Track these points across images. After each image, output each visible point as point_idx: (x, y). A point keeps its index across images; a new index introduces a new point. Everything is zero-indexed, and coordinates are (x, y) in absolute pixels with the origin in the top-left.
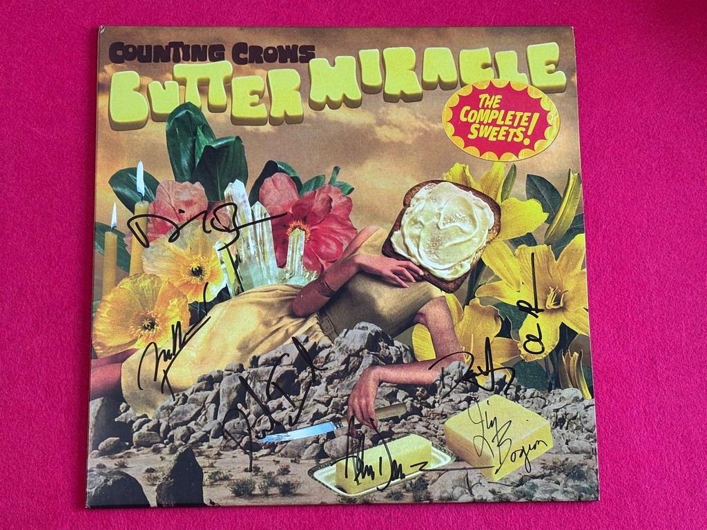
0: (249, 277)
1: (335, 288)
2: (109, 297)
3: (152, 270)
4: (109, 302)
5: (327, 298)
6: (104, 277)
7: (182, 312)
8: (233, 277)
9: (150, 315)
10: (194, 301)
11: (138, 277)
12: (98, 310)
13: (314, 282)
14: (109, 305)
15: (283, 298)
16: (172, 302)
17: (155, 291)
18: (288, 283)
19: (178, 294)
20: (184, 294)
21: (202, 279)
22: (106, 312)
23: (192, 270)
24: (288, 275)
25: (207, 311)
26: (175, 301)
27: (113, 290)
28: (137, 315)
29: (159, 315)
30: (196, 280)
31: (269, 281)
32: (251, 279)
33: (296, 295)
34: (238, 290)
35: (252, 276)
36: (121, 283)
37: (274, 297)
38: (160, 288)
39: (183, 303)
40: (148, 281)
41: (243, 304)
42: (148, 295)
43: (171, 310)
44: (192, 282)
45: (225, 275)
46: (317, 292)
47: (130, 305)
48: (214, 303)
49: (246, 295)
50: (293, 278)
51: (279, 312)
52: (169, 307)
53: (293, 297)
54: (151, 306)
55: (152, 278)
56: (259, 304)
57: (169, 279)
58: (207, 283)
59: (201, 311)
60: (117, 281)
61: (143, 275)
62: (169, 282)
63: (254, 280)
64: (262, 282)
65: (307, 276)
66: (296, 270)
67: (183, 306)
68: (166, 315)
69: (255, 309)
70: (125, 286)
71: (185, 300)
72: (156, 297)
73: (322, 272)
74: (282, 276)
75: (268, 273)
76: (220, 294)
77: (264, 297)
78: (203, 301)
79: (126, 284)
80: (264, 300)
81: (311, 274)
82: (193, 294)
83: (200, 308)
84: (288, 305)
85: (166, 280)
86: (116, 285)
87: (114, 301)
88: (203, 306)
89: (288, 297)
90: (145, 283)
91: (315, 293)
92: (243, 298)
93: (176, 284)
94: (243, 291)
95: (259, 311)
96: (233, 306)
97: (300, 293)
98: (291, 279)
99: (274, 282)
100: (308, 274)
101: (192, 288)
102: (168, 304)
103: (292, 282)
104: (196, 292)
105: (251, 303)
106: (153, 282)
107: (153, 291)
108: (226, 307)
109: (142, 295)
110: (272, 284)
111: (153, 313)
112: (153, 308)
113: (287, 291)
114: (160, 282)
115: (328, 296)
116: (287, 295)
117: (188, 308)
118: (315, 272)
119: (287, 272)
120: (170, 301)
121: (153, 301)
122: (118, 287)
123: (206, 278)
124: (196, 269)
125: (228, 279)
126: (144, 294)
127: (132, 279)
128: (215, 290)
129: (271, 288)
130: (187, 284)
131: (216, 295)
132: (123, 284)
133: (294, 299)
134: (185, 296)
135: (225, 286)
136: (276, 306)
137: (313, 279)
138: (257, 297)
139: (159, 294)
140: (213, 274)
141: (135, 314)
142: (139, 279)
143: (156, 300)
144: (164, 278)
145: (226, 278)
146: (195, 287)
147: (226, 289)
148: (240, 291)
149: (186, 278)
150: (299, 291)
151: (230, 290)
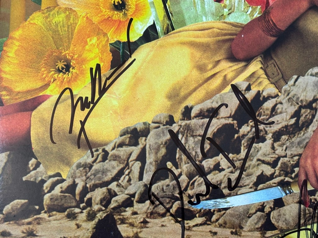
0: (180, 13)
1: (282, 26)
2: (17, 34)
3: (67, 3)
4: (18, 40)
5: (273, 39)
6: (12, 9)
7: (102, 52)
8: (162, 13)
9: (65, 56)
10: (116, 40)
11: (51, 11)
12: (5, 48)
13: (258, 19)
14: (17, 43)
15: (220, 38)
16: (90, 40)
17: (71, 28)
18: (227, 20)
19: (99, 32)
20: (105, 31)
21: (125, 14)
22: (13, 51)
23: (114, 4)
24: (226, 11)
25: (132, 52)
26: (94, 40)
27: (22, 25)
28: (49, 56)
29: (76, 56)
30: (118, 15)
31: (204, 18)
32: (183, 16)
33: (236, 35)
34: (168, 28)
35: (184, 11)
36: (31, 17)
37: (210, 37)
38: (76, 24)
39: (104, 43)
40: (63, 15)
41: (173, 44)
42: (63, 32)
43: (90, 51)
44: (114, 18)
45: (153, 10)
46: (261, 31)
47: (41, 44)
48: (139, 43)
49: (177, 34)
50: (232, 14)
51: (215, 54)
52: (87, 47)
53: (232, 37)
54: (65, 45)
55: (68, 13)
56: (193, 44)
57: (87, 14)
58: (131, 20)
59: (123, 52)
60: (27, 15)
61: (56, 9)
62: (87, 18)
63: (186, 17)
64: (196, 19)
65: (249, 13)
66: (236, 5)
67: (103, 46)
68: (84, 56)
69: (187, 51)
70: (35, 21)
71: (106, 39)
72: (72, 34)
73: (266, 8)
74: (220, 12)
75: (203, 8)
76: (146, 32)
77: (198, 37)
78: (125, 40)
79: (37, 18)
80: (198, 40)
81: (254, 10)
82: (115, 32)
83: (123, 48)
84: (227, 46)
85: (84, 15)
86: (26, 20)
87: (22, 39)
88: (127, 47)
89: (227, 37)
90: (59, 18)
91: (259, 32)
92: (173, 38)
93: (96, 20)
94: (173, 29)
95: (192, 53)
96: (161, 46)
97: (241, 32)
98: (231, 15)
99: (210, 19)
100: (250, 9)
101: (113, 25)
102: (86, 43)
103: (231, 19)
104: (118, 29)
105: (183, 43)
106: (68, 17)
107: (68, 28)
108: (153, 47)
109: (55, 32)
110: (207, 21)
111: (69, 54)
112: (68, 48)
113: (225, 30)
114: (76, 17)
115: (273, 36)
116: (225, 35)
117: (109, 48)
118: (259, 7)
119: (225, 7)
120: (88, 40)
121: (69, 39)
122: (27, 22)
123: (130, 13)
124: (118, 2)
125: (156, 14)
126: (58, 31)
127: (43, 13)
128: (140, 27)
129: (206, 25)
130: (108, 20)
131: (142, 33)
132: (34, 19)
133: (233, 39)
134: (105, 35)
135: (152, 23)
136: (212, 47)
137: (256, 15)
138: (190, 36)
139: (76, 31)
140: (139, 9)
141: (47, 54)
142: (52, 13)
143: (72, 38)
144: (81, 12)
145: (154, 13)
146: (117, 24)
147: (153, 27)
148: (170, 29)
149: (107, 12)
150: (239, 29)
151: (159, 28)
